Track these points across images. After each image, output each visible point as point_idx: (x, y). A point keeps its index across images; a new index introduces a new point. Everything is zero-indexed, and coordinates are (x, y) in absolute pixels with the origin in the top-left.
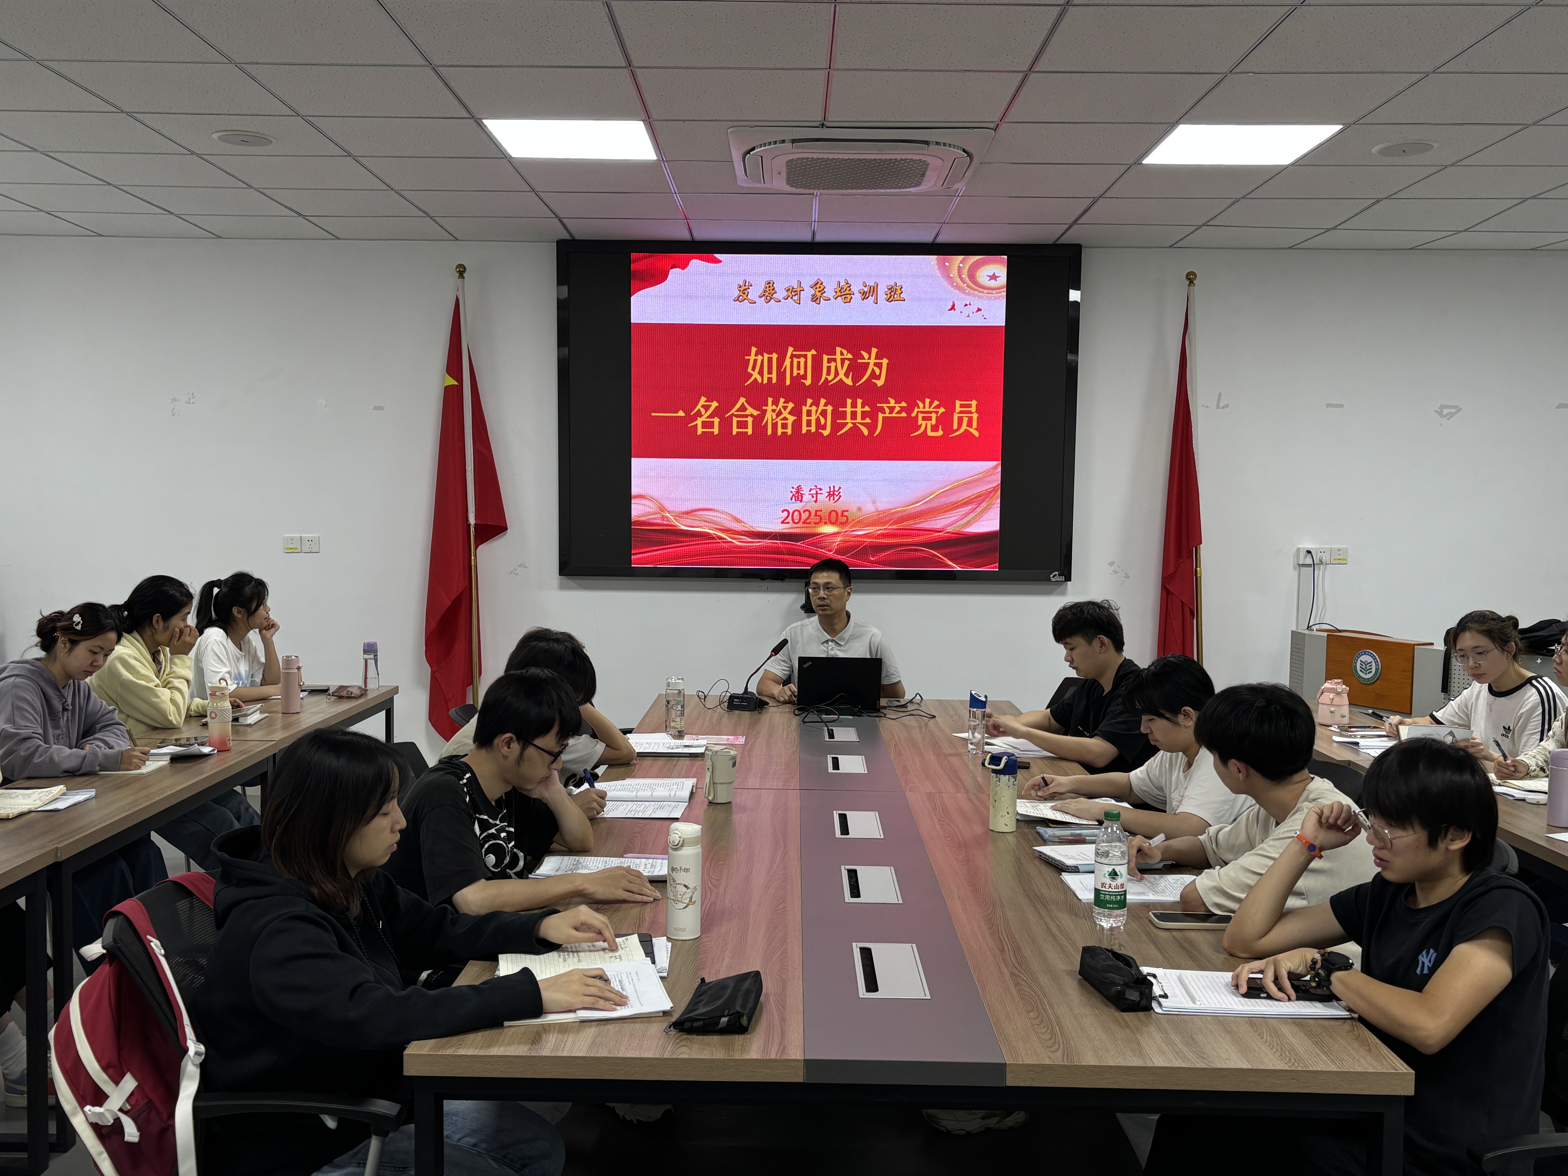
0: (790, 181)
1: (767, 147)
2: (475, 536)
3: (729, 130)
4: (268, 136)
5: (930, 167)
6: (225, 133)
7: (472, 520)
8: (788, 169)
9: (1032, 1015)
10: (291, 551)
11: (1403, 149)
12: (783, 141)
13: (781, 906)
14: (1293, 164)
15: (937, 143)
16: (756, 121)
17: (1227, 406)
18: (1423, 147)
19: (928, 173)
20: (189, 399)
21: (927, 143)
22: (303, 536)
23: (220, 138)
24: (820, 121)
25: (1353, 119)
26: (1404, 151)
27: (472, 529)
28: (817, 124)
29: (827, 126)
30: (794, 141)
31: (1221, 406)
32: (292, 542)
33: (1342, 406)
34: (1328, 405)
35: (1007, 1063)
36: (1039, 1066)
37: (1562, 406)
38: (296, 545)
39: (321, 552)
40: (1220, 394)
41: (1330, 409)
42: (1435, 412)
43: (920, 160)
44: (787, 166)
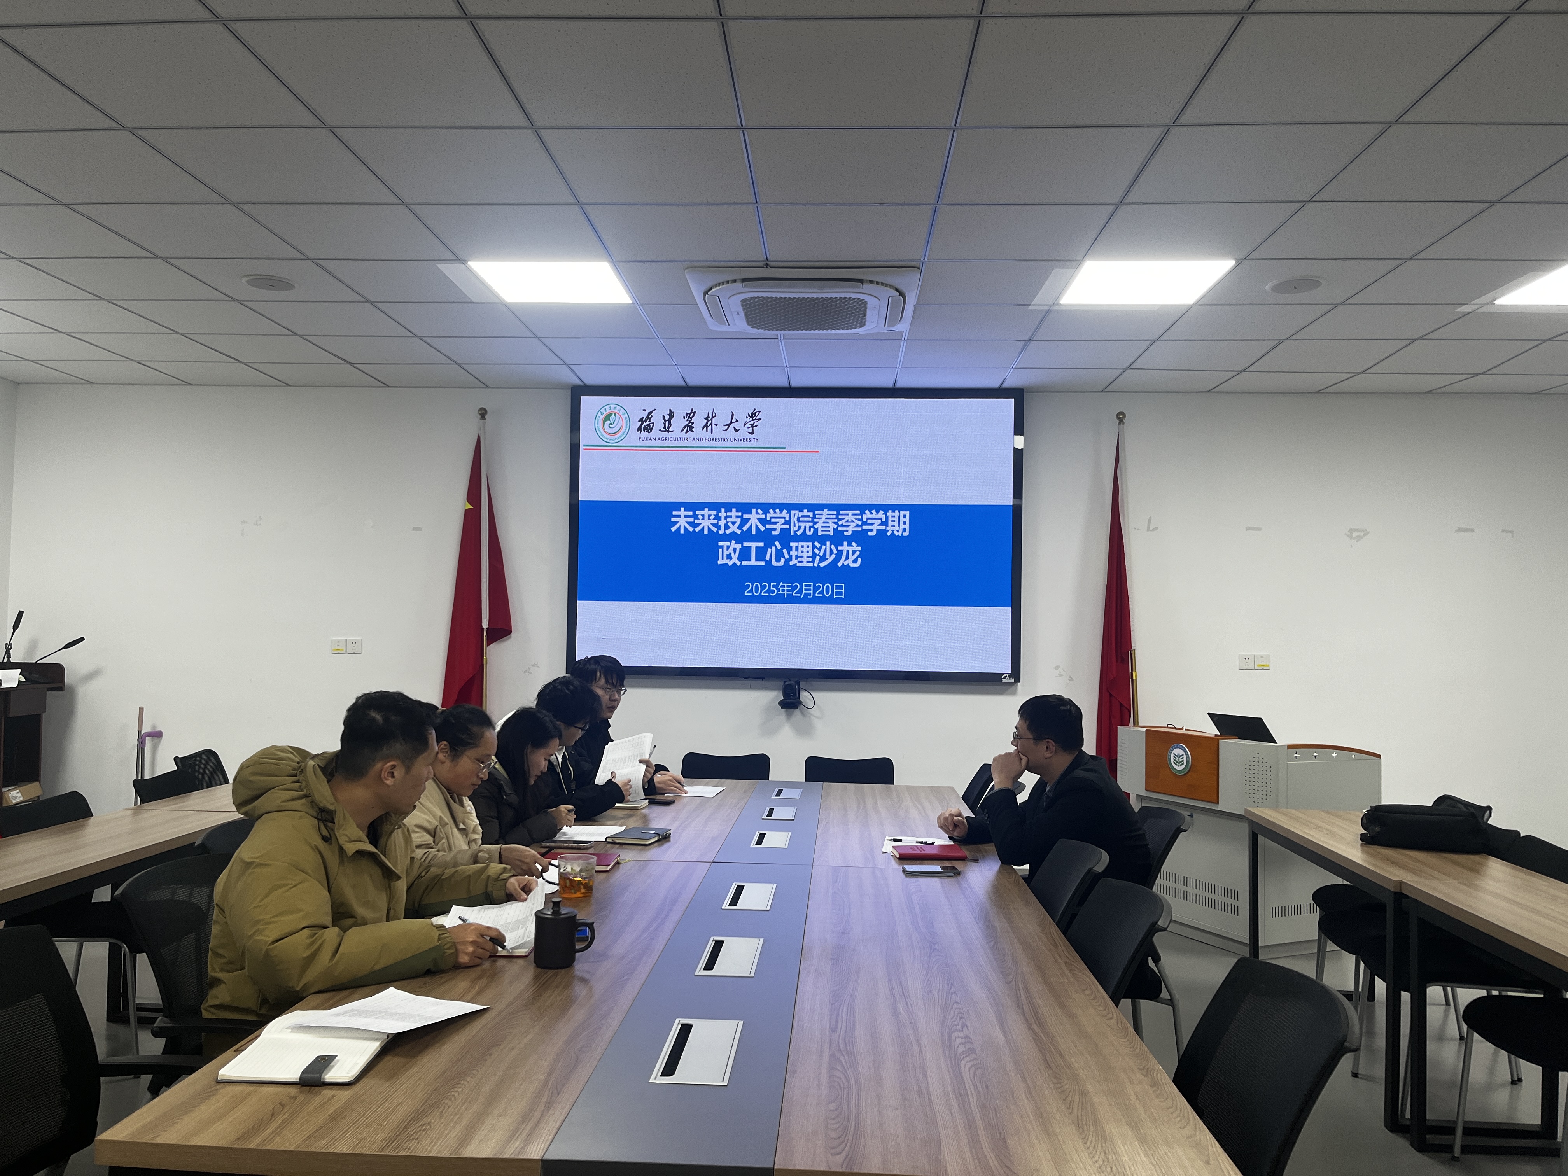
0: (751, 322)
1: (721, 287)
2: (487, 637)
3: (686, 271)
5: (869, 306)
6: (252, 278)
7: (485, 624)
8: (744, 309)
10: (337, 652)
11: (1294, 286)
12: (735, 281)
14: (1196, 304)
15: (871, 282)
16: (711, 261)
17: (1156, 529)
18: (1312, 283)
19: (868, 312)
20: (257, 521)
21: (861, 281)
22: (348, 638)
23: (247, 282)
24: (763, 261)
25: (1245, 255)
26: (1295, 288)
27: (485, 633)
28: (761, 264)
29: (771, 266)
30: (744, 280)
31: (1151, 529)
32: (338, 644)
33: (1260, 529)
34: (1248, 529)
35: (776, 1167)
37: (1460, 530)
38: (342, 647)
39: (363, 652)
40: (1150, 518)
41: (1248, 531)
42: (1345, 534)
43: (858, 298)
44: (743, 306)
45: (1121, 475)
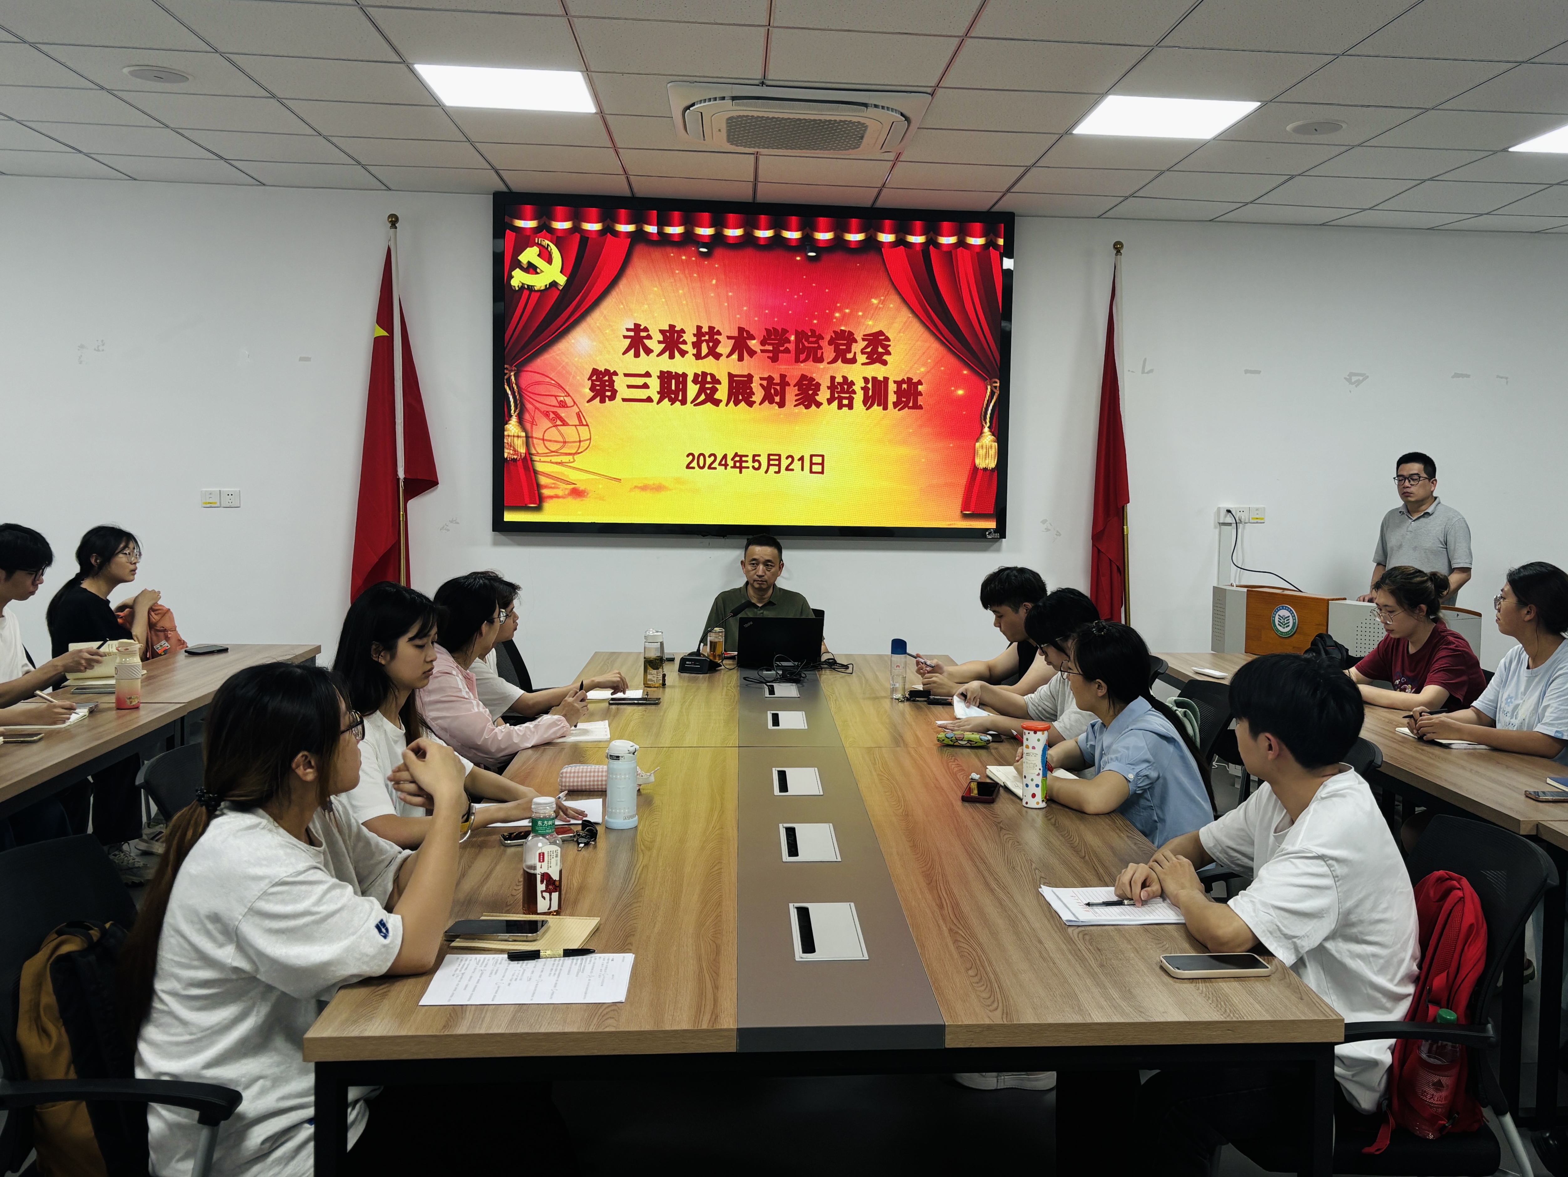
0: (731, 139)
1: (707, 103)
2: (405, 491)
3: (669, 85)
4: (184, 72)
5: (868, 130)
6: (137, 68)
7: (401, 474)
8: (727, 127)
9: (971, 973)
10: (209, 506)
11: (1315, 128)
12: (723, 98)
13: (716, 868)
14: (1214, 139)
15: (876, 106)
16: (696, 76)
17: (1151, 371)
18: (1333, 126)
19: (867, 136)
20: (98, 347)
21: (865, 105)
22: (222, 489)
23: (131, 73)
24: (760, 79)
25: (1270, 98)
26: (1316, 130)
27: (401, 484)
28: (757, 82)
29: (767, 84)
30: (734, 98)
31: (1146, 371)
32: (211, 496)
33: (1259, 372)
34: (1247, 372)
35: (946, 1024)
36: (978, 1026)
37: (1457, 375)
38: (215, 499)
39: (242, 506)
40: (1145, 359)
41: (1248, 375)
42: (1345, 378)
43: (859, 122)
44: (727, 123)
45: (1117, 311)
